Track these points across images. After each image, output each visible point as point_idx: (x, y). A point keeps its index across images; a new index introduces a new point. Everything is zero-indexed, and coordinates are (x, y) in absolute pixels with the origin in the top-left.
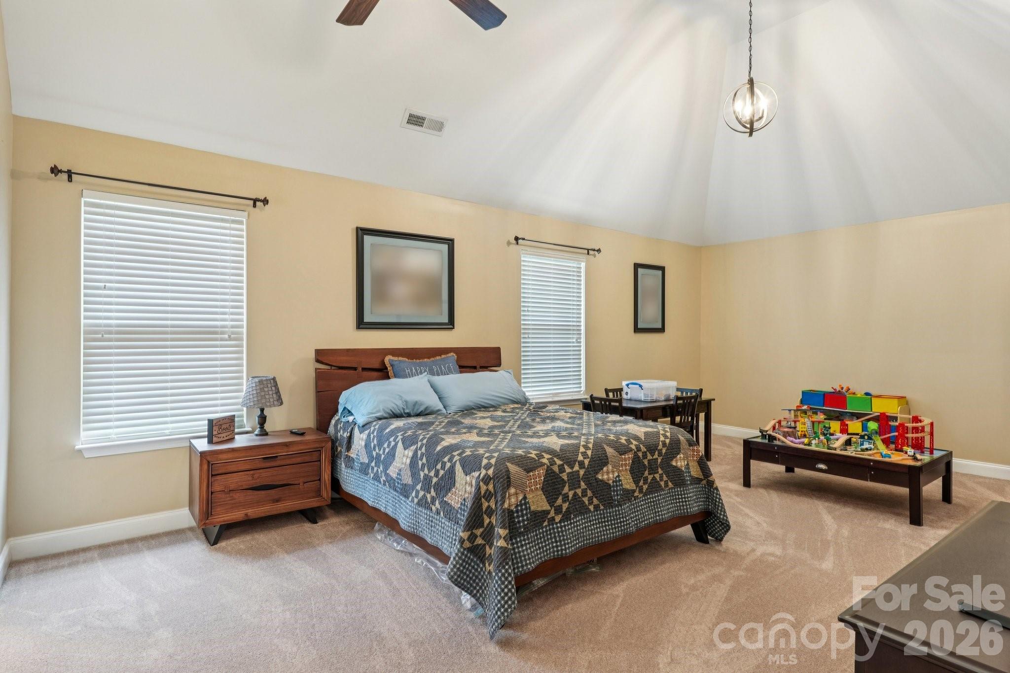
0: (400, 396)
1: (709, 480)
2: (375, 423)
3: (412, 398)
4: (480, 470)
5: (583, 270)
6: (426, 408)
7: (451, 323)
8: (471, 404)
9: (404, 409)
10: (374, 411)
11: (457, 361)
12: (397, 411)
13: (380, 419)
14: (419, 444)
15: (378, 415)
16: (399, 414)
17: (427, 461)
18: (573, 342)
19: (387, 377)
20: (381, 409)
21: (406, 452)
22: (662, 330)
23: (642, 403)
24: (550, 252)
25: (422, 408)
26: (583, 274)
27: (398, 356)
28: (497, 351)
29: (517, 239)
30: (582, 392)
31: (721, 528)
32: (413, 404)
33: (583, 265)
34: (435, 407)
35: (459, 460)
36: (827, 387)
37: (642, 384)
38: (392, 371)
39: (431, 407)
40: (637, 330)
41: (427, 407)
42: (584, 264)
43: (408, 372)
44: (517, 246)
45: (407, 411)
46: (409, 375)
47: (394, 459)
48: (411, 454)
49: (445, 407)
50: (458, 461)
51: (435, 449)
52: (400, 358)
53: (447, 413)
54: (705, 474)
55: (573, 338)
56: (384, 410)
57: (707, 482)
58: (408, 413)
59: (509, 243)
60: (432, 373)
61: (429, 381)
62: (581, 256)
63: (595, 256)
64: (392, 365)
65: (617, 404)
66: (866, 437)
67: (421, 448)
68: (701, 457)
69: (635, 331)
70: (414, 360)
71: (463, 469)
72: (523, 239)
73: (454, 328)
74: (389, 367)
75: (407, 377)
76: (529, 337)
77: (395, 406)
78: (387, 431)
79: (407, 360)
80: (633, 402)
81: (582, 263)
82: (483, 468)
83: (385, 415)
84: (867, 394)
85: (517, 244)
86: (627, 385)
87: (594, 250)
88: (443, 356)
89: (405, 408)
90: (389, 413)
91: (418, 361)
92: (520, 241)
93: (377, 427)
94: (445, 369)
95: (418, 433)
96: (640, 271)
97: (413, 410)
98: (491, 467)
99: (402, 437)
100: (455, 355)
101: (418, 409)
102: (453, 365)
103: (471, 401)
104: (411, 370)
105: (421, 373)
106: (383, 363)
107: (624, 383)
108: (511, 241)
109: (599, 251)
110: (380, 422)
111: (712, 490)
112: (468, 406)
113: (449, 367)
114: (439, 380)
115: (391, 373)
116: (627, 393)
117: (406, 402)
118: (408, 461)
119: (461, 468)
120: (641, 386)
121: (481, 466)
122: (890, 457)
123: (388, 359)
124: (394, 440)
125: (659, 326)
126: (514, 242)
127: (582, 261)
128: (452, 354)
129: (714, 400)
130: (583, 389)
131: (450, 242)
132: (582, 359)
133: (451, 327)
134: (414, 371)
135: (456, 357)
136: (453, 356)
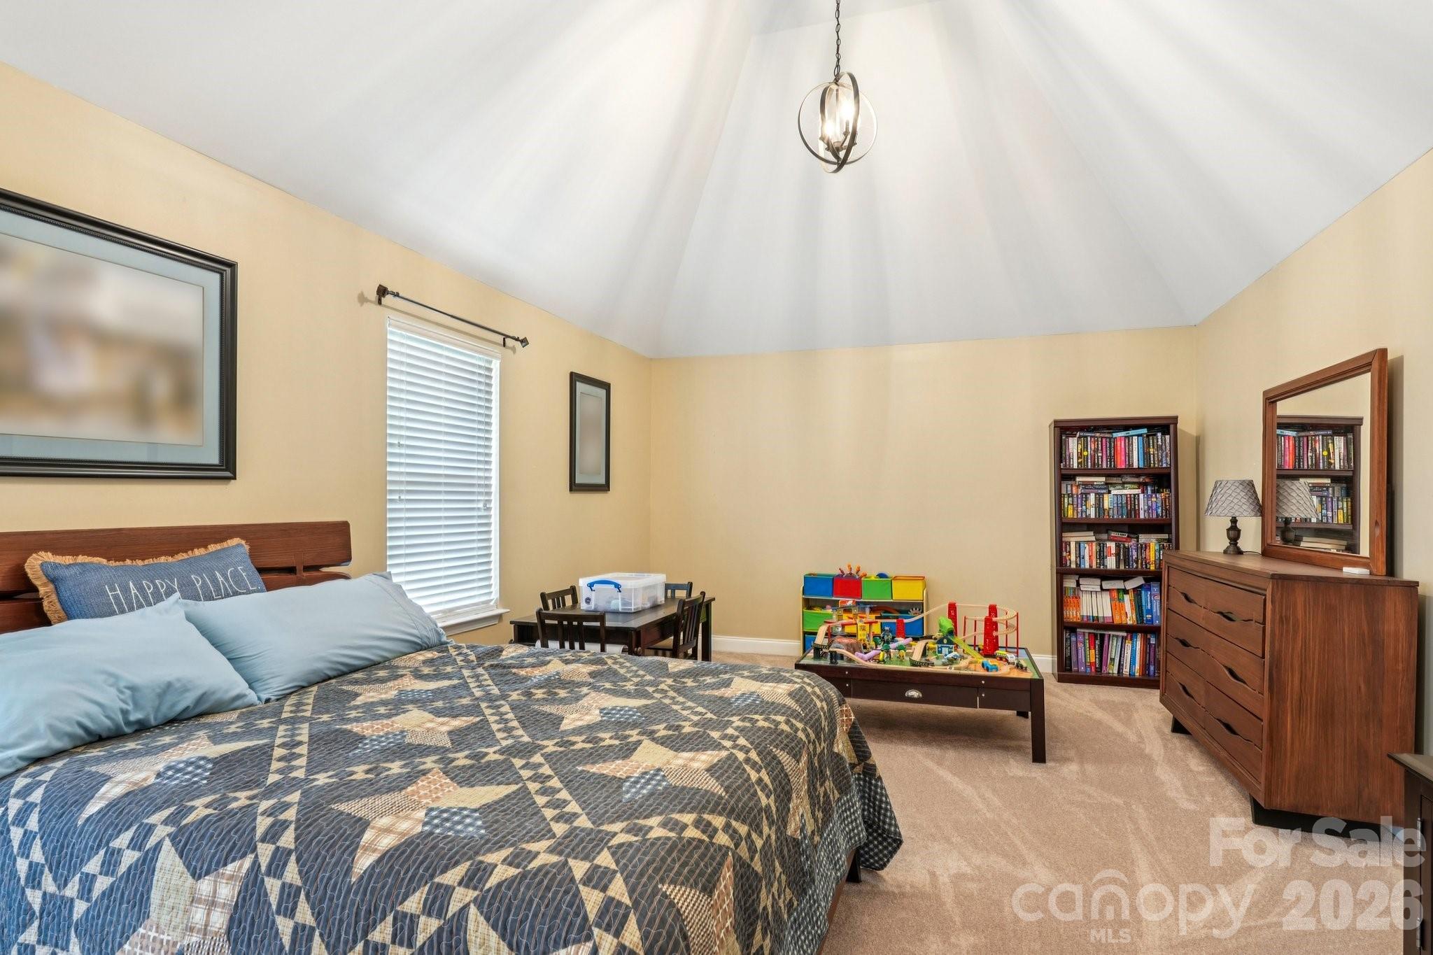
0: (111, 675)
1: (868, 765)
2: (20, 782)
3: (149, 675)
4: (589, 937)
5: (495, 374)
6: (200, 700)
7: (226, 467)
8: (320, 665)
9: (125, 713)
10: (12, 738)
11: (253, 555)
12: (104, 723)
13: (38, 760)
14: (265, 852)
15: (30, 748)
16: (109, 729)
17: (317, 915)
18: (479, 509)
19: (39, 618)
20: (42, 727)
21: (205, 886)
22: (605, 487)
23: (633, 617)
24: (441, 331)
25: (187, 700)
26: (495, 382)
27: (75, 553)
28: (342, 530)
29: (382, 291)
30: (492, 603)
31: (880, 847)
32: (158, 690)
33: (496, 365)
34: (227, 691)
35: (479, 902)
36: (831, 569)
37: (619, 582)
38: (54, 597)
39: (213, 693)
40: (574, 487)
41: (204, 695)
42: (498, 362)
43: (116, 597)
44: (379, 307)
45: (134, 717)
46: (119, 604)
47: (143, 914)
48: (227, 892)
49: (251, 687)
50: (473, 910)
51: (349, 869)
52: (81, 559)
53: (259, 699)
54: (860, 753)
55: (478, 501)
56: (52, 729)
57: (864, 768)
58: (139, 722)
59: (362, 299)
60: (190, 593)
61: (189, 618)
62: (490, 347)
63: (513, 349)
64: (53, 580)
65: (598, 624)
66: (945, 641)
67: (276, 867)
68: (854, 723)
69: (571, 490)
70: (128, 562)
71: (503, 937)
72: (397, 295)
73: (235, 478)
74: (44, 585)
75: (112, 613)
76: (401, 500)
77: (95, 710)
78: (93, 808)
79: (104, 561)
80: (620, 617)
81: (494, 361)
82: (599, 925)
83: (58, 744)
84: (881, 576)
85: (380, 302)
86: (591, 585)
87: (517, 339)
88: (212, 548)
89: (130, 708)
90: (71, 736)
91: (140, 563)
92: (388, 300)
93: (37, 796)
94: (226, 579)
95: (234, 805)
96: (580, 387)
97: (157, 710)
98: (626, 917)
99: (170, 829)
100: (243, 542)
101: (173, 705)
102: (245, 570)
103: (321, 659)
104: (126, 590)
105: (158, 598)
106: (20, 575)
107: (583, 583)
108: (366, 295)
109: (524, 342)
110: (47, 776)
111: (873, 782)
112: (314, 672)
113: (236, 575)
114: (220, 611)
115: (50, 605)
116: (588, 600)
117: (133, 689)
118: (219, 920)
119: (494, 937)
120: (617, 586)
121: (586, 918)
122: (997, 669)
123: (35, 565)
124: (135, 844)
125: (602, 481)
126: (373, 295)
127: (496, 358)
128: (236, 541)
129: (714, 599)
130: (495, 595)
131: (225, 269)
132: (493, 541)
133: (228, 474)
134: (134, 591)
135: (247, 547)
136: (239, 545)
